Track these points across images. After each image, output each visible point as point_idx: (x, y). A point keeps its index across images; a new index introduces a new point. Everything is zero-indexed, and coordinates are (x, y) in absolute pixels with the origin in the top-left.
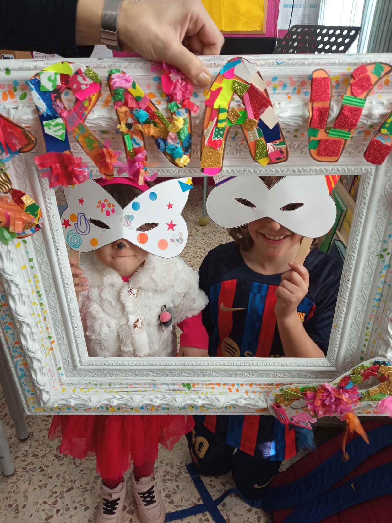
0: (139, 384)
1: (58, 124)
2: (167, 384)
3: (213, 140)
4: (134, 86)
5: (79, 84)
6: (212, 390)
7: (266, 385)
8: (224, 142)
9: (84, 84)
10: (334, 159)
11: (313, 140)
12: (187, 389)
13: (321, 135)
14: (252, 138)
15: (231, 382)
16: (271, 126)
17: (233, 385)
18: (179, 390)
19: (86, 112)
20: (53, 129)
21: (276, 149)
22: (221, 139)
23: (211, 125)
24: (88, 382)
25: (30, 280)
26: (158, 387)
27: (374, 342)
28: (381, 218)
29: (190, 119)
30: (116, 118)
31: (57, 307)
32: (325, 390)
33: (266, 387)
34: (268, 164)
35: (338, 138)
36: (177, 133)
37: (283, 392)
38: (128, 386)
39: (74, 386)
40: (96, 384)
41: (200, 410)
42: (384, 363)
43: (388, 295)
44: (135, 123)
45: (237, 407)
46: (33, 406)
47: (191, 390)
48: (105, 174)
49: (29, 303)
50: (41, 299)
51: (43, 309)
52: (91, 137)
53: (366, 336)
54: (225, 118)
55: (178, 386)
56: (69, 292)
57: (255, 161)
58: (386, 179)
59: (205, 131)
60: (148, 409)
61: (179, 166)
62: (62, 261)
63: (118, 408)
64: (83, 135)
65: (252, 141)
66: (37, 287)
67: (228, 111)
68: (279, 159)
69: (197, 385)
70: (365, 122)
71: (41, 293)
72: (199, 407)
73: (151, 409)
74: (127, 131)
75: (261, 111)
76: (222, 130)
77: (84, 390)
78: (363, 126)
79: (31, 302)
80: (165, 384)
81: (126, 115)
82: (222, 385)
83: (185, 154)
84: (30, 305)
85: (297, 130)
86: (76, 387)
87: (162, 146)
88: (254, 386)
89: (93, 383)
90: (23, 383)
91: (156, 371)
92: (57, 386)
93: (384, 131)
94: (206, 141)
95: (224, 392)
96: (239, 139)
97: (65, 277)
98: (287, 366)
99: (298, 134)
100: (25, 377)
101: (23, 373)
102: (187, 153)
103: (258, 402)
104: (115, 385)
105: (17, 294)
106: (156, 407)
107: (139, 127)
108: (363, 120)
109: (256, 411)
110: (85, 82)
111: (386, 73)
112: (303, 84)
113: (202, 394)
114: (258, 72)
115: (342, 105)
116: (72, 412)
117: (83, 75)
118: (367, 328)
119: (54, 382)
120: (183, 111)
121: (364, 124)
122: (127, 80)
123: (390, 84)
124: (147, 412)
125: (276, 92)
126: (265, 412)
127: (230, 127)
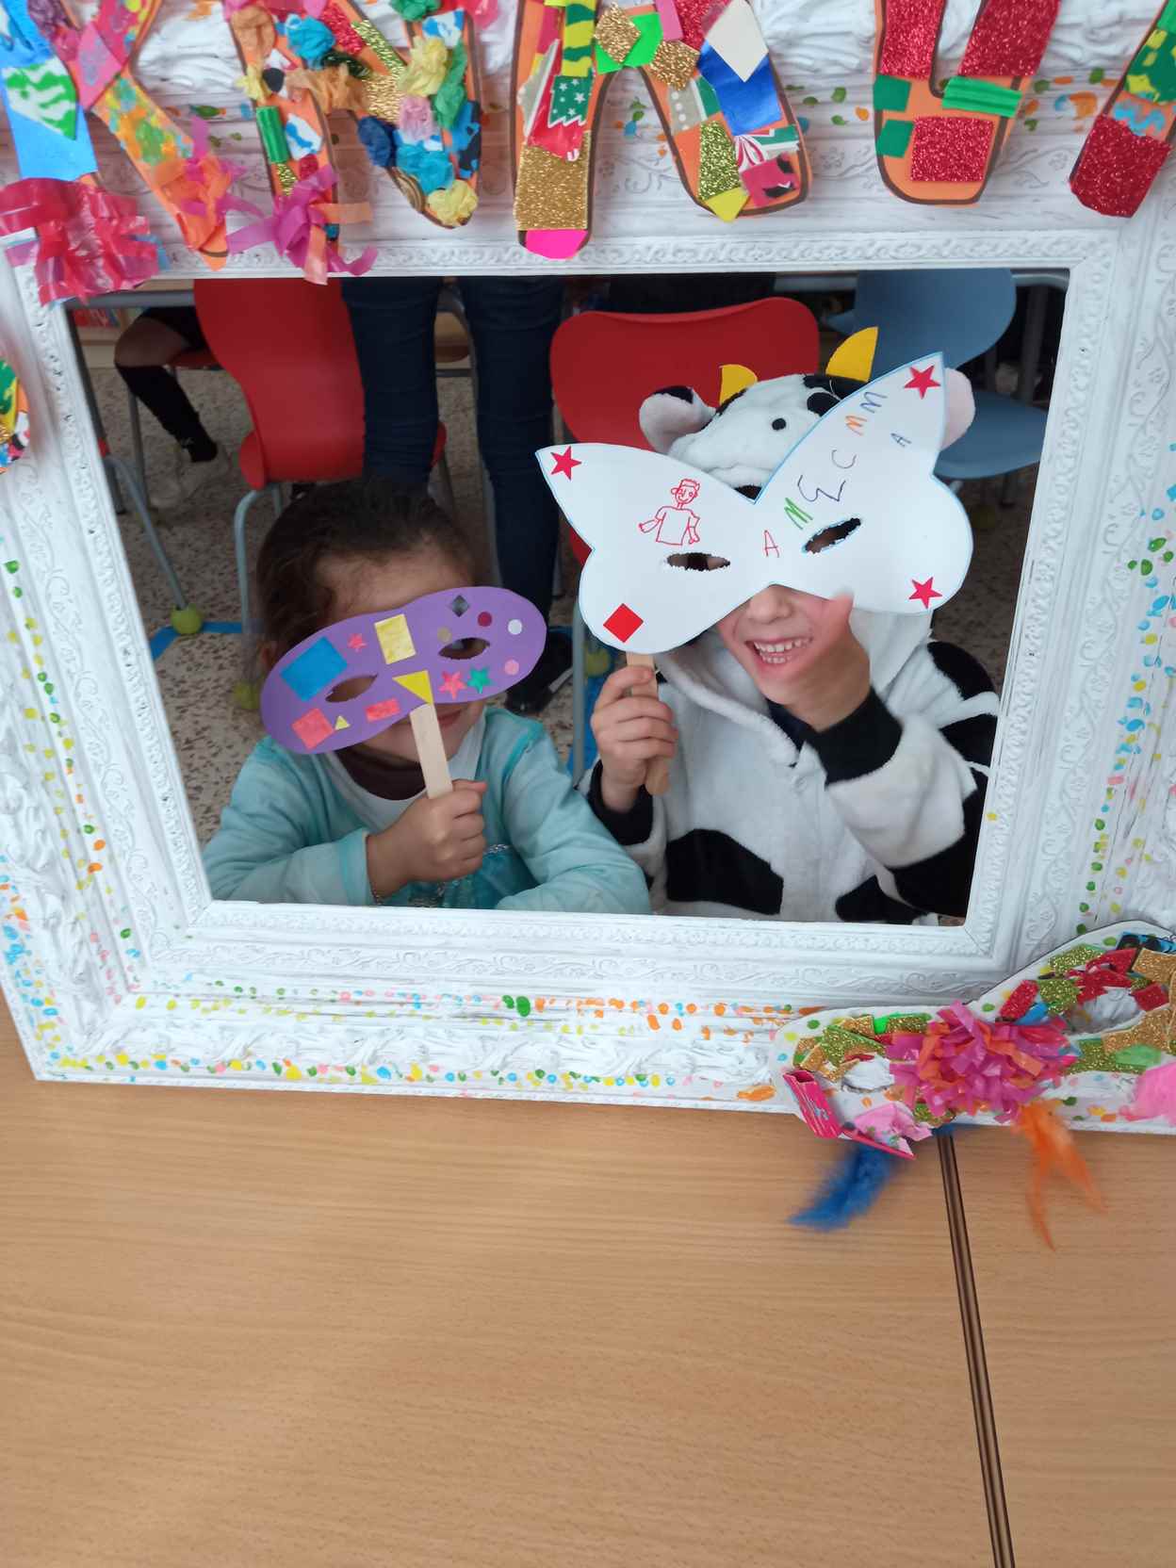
0: (370, 993)
1: (49, 81)
2: (457, 998)
3: (550, 125)
6: (598, 1021)
7: (767, 1009)
8: (588, 132)
10: (968, 190)
11: (889, 120)
12: (518, 1015)
13: (921, 104)
14: (683, 118)
15: (658, 998)
16: (744, 68)
17: (664, 1009)
18: (491, 1016)
19: (133, 32)
20: (36, 97)
21: (766, 157)
22: (581, 124)
23: (539, 68)
24: (214, 981)
25: (15, 635)
26: (430, 1005)
27: (1121, 872)
28: (1143, 427)
29: (475, 49)
30: (232, 50)
31: (105, 731)
32: (952, 1026)
33: (769, 1019)
34: (742, 213)
35: (972, 112)
36: (431, 98)
37: (818, 1032)
38: (337, 997)
39: (173, 991)
40: (238, 989)
41: (564, 1086)
42: (1153, 943)
43: (1166, 706)
44: (293, 66)
45: (679, 1081)
46: (55, 1051)
47: (529, 1017)
48: (201, 250)
49: (16, 709)
50: (53, 701)
51: (60, 734)
52: (153, 121)
53: (1096, 851)
54: (587, 43)
55: (492, 1003)
56: (135, 680)
57: (699, 202)
58: (1159, 281)
59: (521, 91)
60: (401, 1076)
61: (444, 223)
62: (109, 573)
63: (310, 1067)
64: (130, 116)
65: (686, 128)
66: (40, 660)
67: (595, 16)
68: (777, 192)
69: (551, 1003)
70: (1075, 54)
71: (50, 681)
72: (558, 1077)
73: (410, 1075)
74: (270, 98)
75: (708, 13)
76: (578, 89)
77: (203, 1005)
78: (1070, 74)
79: (21, 708)
80: (449, 996)
81: (261, 41)
82: (627, 1007)
83: (458, 177)
84: (19, 717)
85: (840, 94)
86: (177, 996)
87: (385, 138)
88: (729, 1011)
89: (229, 986)
90: (18, 974)
91: (422, 953)
92: (120, 989)
93: (1139, 84)
94: (528, 127)
95: (632, 1027)
96: (648, 133)
97: (123, 628)
98: (838, 949)
99: (848, 112)
100: (24, 955)
101: (15, 942)
102: (466, 174)
103: (741, 1063)
104: (296, 992)
106: (425, 1071)
107: (305, 78)
108: (1068, 47)
109: (739, 1096)
113: (565, 1030)
116: (173, 1076)
118: (1101, 825)
119: (109, 976)
120: (447, 21)
121: (1073, 61)
124: (399, 1086)
126: (767, 1101)
127: (610, 79)
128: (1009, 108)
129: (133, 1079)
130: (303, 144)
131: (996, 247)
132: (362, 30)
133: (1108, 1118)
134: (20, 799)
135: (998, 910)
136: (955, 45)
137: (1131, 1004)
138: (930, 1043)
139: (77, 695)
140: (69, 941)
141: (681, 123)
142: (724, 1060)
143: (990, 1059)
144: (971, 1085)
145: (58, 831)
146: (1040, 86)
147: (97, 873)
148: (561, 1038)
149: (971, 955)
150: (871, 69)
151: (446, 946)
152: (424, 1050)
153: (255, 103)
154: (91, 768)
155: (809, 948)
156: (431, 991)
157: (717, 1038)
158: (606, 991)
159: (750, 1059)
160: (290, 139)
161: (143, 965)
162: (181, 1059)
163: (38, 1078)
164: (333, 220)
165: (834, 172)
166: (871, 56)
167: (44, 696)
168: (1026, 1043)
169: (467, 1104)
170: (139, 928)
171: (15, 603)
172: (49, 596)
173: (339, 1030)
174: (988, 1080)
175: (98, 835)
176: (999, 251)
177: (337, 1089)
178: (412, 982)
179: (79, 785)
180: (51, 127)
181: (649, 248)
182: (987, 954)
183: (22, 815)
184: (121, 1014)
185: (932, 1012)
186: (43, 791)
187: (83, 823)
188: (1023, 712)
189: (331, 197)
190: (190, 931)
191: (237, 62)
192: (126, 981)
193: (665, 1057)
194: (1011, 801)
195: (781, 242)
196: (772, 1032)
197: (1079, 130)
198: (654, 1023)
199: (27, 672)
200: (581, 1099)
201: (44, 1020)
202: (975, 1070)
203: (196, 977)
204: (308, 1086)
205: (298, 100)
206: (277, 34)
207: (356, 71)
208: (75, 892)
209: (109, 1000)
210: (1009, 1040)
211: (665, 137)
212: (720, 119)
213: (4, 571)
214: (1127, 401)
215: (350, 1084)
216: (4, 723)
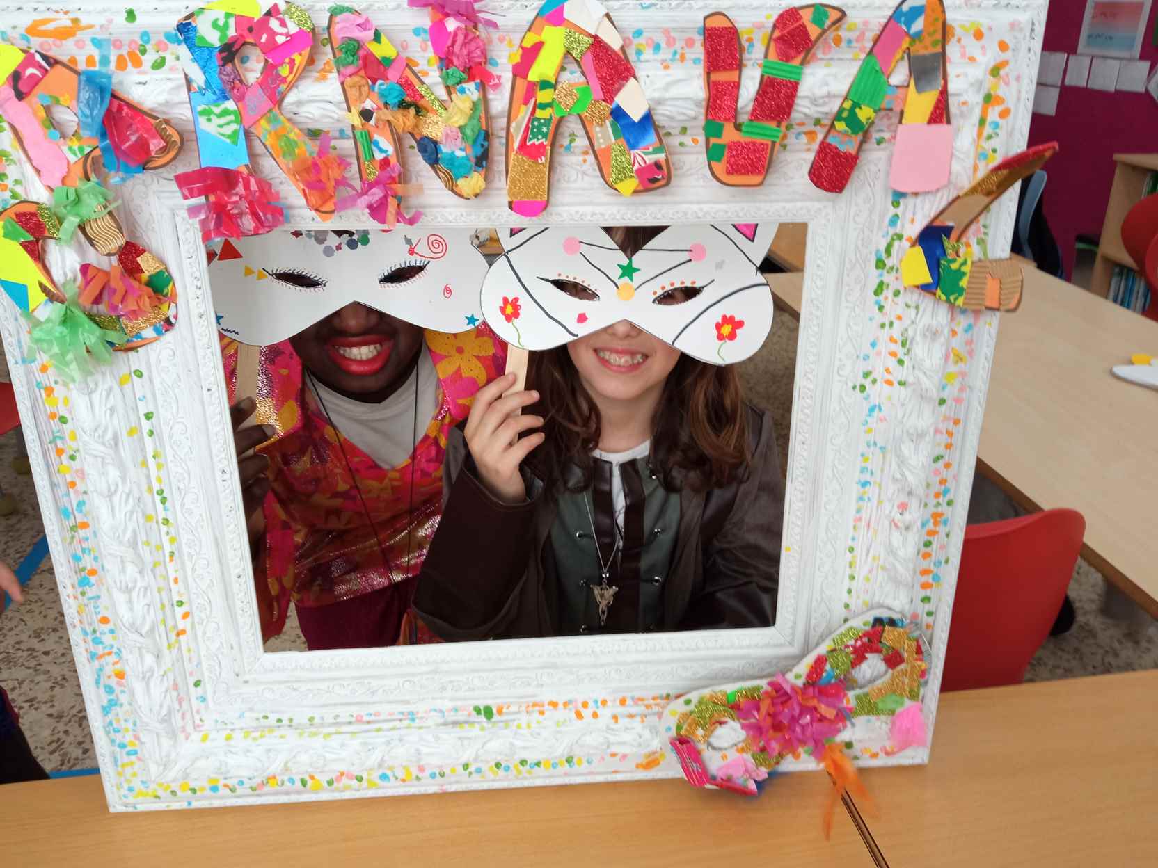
0: (377, 714)
1: (225, 113)
2: (441, 711)
3: (528, 143)
4: (377, 37)
5: (273, 34)
6: (541, 718)
7: (654, 699)
8: (549, 148)
9: (282, 34)
10: (755, 179)
11: (713, 144)
12: (485, 720)
13: (729, 134)
14: (601, 141)
15: (580, 700)
16: (636, 116)
17: (585, 705)
18: (466, 722)
19: (283, 87)
20: (216, 121)
21: (648, 162)
22: (545, 143)
23: (524, 113)
24: (261, 715)
25: (145, 463)
26: (422, 718)
27: (868, 579)
29: (485, 100)
30: (343, 98)
31: (199, 529)
32: (777, 691)
33: (656, 705)
34: (636, 192)
35: (758, 139)
36: (460, 128)
37: (692, 707)
38: (353, 719)
39: (230, 726)
40: (279, 720)
41: (515, 773)
42: (892, 622)
43: (882, 470)
44: (379, 108)
45: (595, 760)
46: (131, 785)
47: (493, 720)
48: (317, 210)
49: (140, 515)
50: (165, 509)
51: (168, 533)
52: (292, 135)
53: (850, 566)
54: (550, 100)
55: (466, 713)
56: (227, 491)
57: (611, 186)
59: (513, 125)
60: (397, 778)
61: (465, 195)
62: (218, 418)
63: (328, 779)
64: (276, 133)
65: (603, 146)
66: (159, 479)
67: (554, 87)
68: (655, 180)
69: (508, 708)
70: (807, 111)
71: (165, 495)
72: (511, 767)
73: (404, 777)
74: (363, 125)
75: (616, 86)
76: (544, 125)
77: (253, 735)
78: (804, 121)
79: (144, 514)
80: (435, 710)
81: (361, 94)
82: (561, 706)
83: (475, 171)
84: (141, 521)
85: (684, 130)
86: (232, 730)
87: (430, 149)
88: (629, 702)
89: (273, 718)
90: (111, 723)
91: (415, 680)
92: (189, 728)
93: (840, 126)
94: (516, 145)
95: (565, 720)
96: (577, 150)
97: (223, 455)
98: (698, 648)
99: (687, 140)
100: (118, 708)
101: (112, 697)
102: (479, 169)
103: (640, 737)
104: (322, 718)
105: (116, 491)
106: (415, 772)
107: (386, 114)
108: (803, 107)
109: (637, 766)
110: (284, 30)
111: (834, 23)
112: (690, 43)
113: (518, 727)
114: (607, 15)
115: (762, 76)
116: (222, 797)
117: (281, 16)
118: (851, 550)
119: (183, 717)
120: (471, 87)
121: (806, 115)
122: (363, 26)
123: (843, 44)
124: (395, 787)
125: (642, 58)
126: (656, 768)
127: (561, 119)
128: (777, 137)
129: (189, 804)
130: (381, 150)
132: (422, 90)
133: (874, 756)
134: (136, 581)
135: (796, 612)
136: (746, 105)
137: (882, 666)
138: (765, 706)
139: (183, 505)
140: (157, 689)
141: (600, 144)
142: (627, 737)
143: (804, 710)
144: (794, 731)
145: (158, 604)
146: (789, 127)
147: (182, 637)
148: (516, 733)
149: (781, 645)
150: (702, 117)
151: (436, 672)
152: (418, 752)
153: (353, 127)
154: (186, 558)
155: (680, 650)
156: (420, 708)
157: (623, 722)
158: (545, 696)
159: (647, 734)
160: (374, 148)
161: (207, 707)
162: (230, 782)
163: (112, 810)
164: (400, 194)
165: (680, 172)
166: (703, 111)
167: (159, 506)
168: (824, 699)
169: (443, 796)
170: (206, 679)
171: (147, 440)
172: (171, 436)
173: (355, 743)
174: (803, 727)
175: (185, 608)
177: (347, 795)
178: (407, 702)
179: (176, 571)
180: (223, 138)
181: (577, 212)
182: (791, 644)
183: (134, 595)
184: (190, 747)
185: (763, 683)
186: (151, 575)
187: (176, 598)
188: (800, 479)
189: (397, 180)
190: (247, 677)
191: (345, 105)
192: (194, 723)
193: (588, 740)
194: (798, 537)
195: (652, 209)
196: (660, 715)
197: (809, 150)
198: (579, 715)
199: (150, 489)
200: (526, 783)
201: (126, 759)
202: (794, 720)
203: (247, 714)
204: (325, 796)
205: (381, 126)
206: (371, 89)
207: (418, 111)
208: (166, 652)
209: (181, 736)
210: (813, 697)
211: (591, 152)
212: (622, 142)
213: (143, 418)
214: (844, 294)
215: (358, 790)
216: (132, 525)
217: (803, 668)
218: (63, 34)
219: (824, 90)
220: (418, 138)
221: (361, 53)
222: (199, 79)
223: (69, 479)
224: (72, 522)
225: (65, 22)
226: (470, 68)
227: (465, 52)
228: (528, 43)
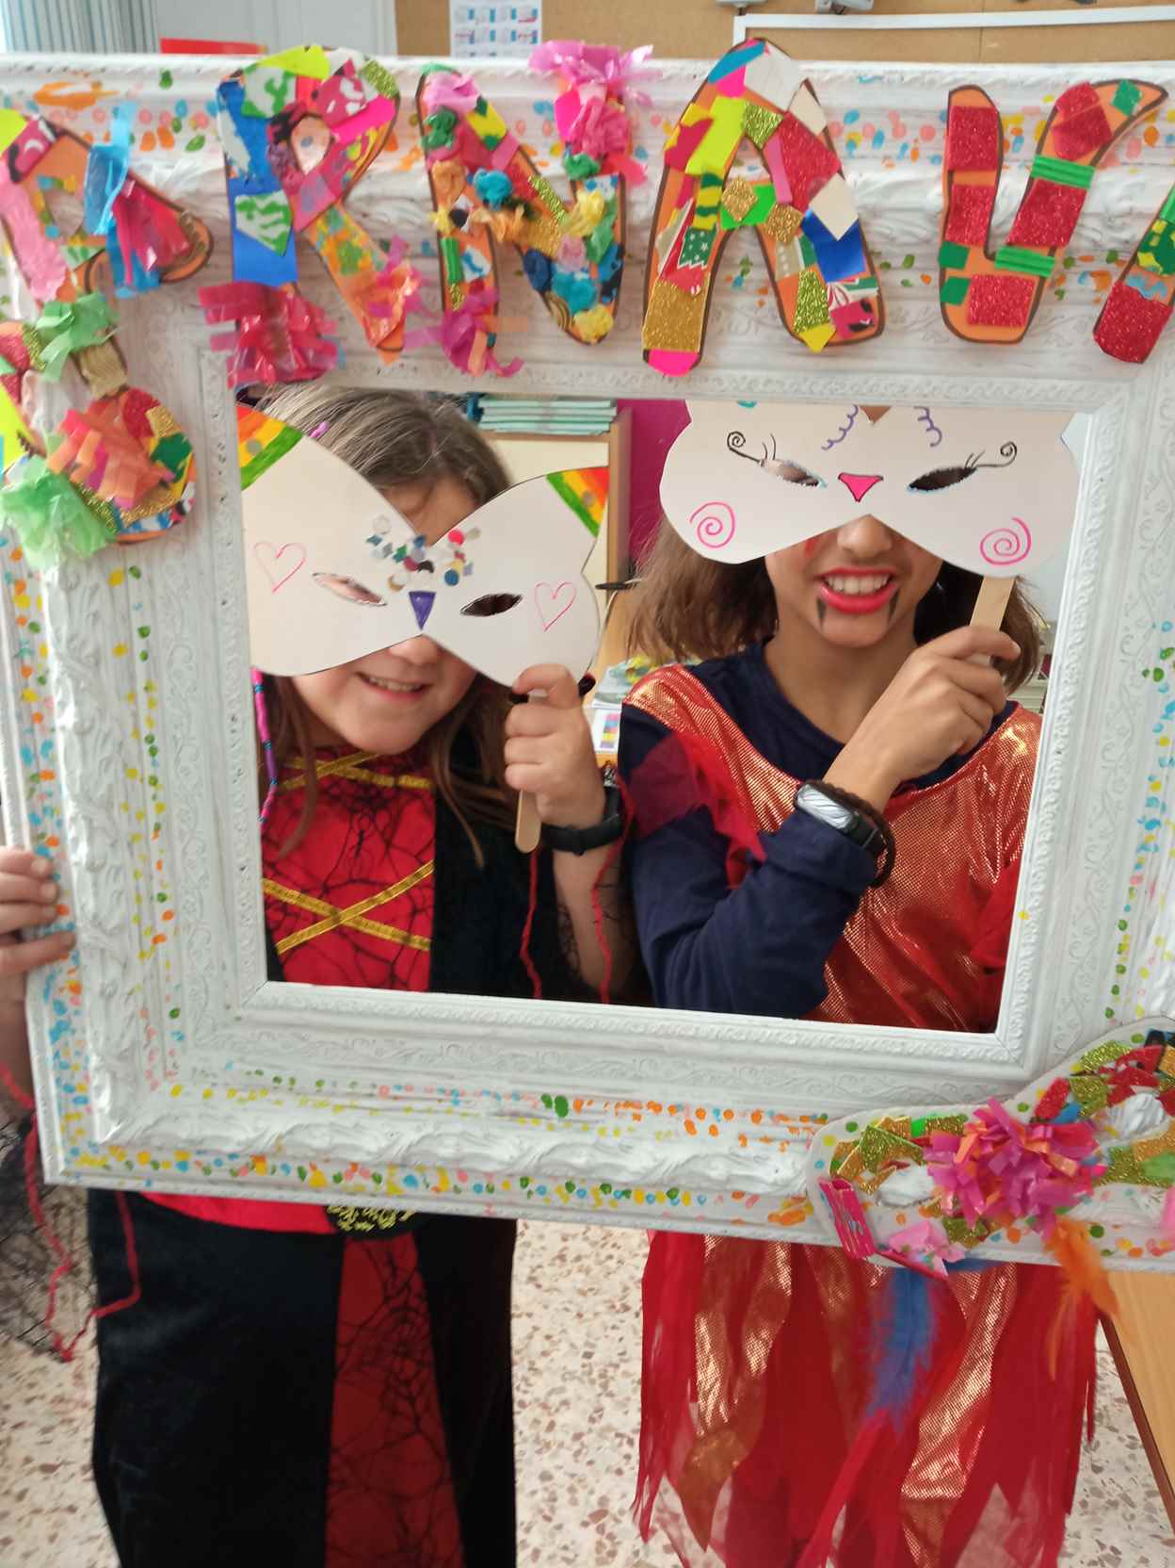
0: (409, 1088)
1: (272, 208)
2: (497, 1096)
3: (679, 266)
4: (481, 108)
5: (343, 101)
6: (635, 1124)
7: (803, 1119)
8: (708, 275)
9: (355, 101)
10: (1013, 333)
11: (951, 278)
12: (556, 1115)
13: (976, 265)
14: (786, 267)
15: (696, 1103)
16: (838, 231)
17: (701, 1114)
18: (529, 1115)
19: (350, 174)
20: (259, 219)
21: (851, 300)
22: (703, 268)
23: (676, 220)
24: (253, 1069)
25: (133, 696)
26: (468, 1102)
27: (1143, 973)
28: (1153, 550)
29: (623, 202)
30: (427, 193)
31: (196, 797)
32: (988, 1126)
33: (805, 1128)
34: (828, 345)
35: (1018, 272)
36: (586, 239)
37: (856, 1134)
38: (376, 1091)
39: (211, 1079)
40: (277, 1079)
41: (593, 1202)
44: (476, 207)
45: (711, 1199)
47: (568, 1117)
48: (379, 346)
49: (120, 767)
50: (154, 763)
51: (154, 797)
52: (356, 242)
53: (1119, 953)
54: (715, 204)
55: (530, 1102)
56: (236, 745)
57: (793, 335)
58: (1163, 427)
59: (660, 237)
60: (427, 1186)
61: (584, 338)
62: (233, 642)
63: (335, 1172)
64: (336, 238)
65: (787, 275)
66: (149, 720)
67: (723, 184)
68: (860, 328)
69: (590, 1103)
70: (1096, 237)
71: (155, 743)
72: (588, 1191)
73: (438, 1185)
74: (453, 232)
75: (813, 184)
76: (704, 240)
77: (240, 1094)
78: (1092, 253)
79: (125, 766)
80: (489, 1093)
81: (453, 186)
82: (665, 1111)
83: (601, 302)
84: (121, 775)
85: (910, 261)
86: (214, 1085)
87: (541, 270)
88: (766, 1119)
89: (270, 1074)
90: (58, 1054)
91: (465, 1045)
92: (158, 1074)
93: (1147, 260)
94: (661, 267)
95: (670, 1132)
96: (751, 287)
97: (234, 694)
99: (914, 277)
100: (69, 1033)
101: (63, 1018)
102: (608, 300)
104: (334, 1084)
105: (91, 728)
106: (453, 1180)
107: (485, 217)
108: (1090, 232)
109: (770, 1217)
110: (358, 96)
111: (1147, 108)
112: (928, 133)
113: (602, 1132)
114: (807, 83)
115: (1031, 180)
116: (192, 1181)
117: (356, 76)
118: (1123, 926)
119: (151, 1058)
120: (605, 181)
121: (1094, 242)
122: (464, 90)
123: (1160, 143)
124: (423, 1198)
125: (855, 152)
126: (797, 1226)
127: (729, 233)
128: (1049, 273)
129: (149, 1183)
130: (474, 269)
131: (1029, 391)
132: (536, 184)
133: (1136, 1253)
135: (1029, 1015)
136: (1005, 221)
137: (1157, 1110)
138: (967, 1143)
139: (177, 761)
140: (119, 1012)
141: (784, 271)
142: (760, 1170)
143: (1027, 1159)
144: (1008, 1187)
145: (133, 895)
146: (1069, 262)
147: (160, 945)
148: (598, 1142)
149: (1003, 1063)
150: (937, 241)
151: (493, 1038)
153: (439, 235)
154: (175, 835)
155: (848, 1051)
156: (469, 1085)
158: (646, 1093)
159: (787, 1169)
160: (465, 266)
161: (184, 1049)
162: (208, 1160)
164: (493, 329)
165: (899, 327)
166: (939, 230)
167: (147, 758)
168: (1061, 1146)
170: (187, 1009)
171: (140, 666)
172: (170, 663)
173: (375, 1125)
175: (168, 906)
176: (1032, 394)
178: (451, 1077)
179: (162, 851)
180: (268, 244)
181: (744, 377)
182: (1017, 1062)
183: (103, 876)
184: (155, 1101)
185: (968, 1110)
186: (127, 853)
187: (157, 890)
189: (493, 311)
190: (240, 1012)
191: (430, 205)
192: (165, 1068)
193: (702, 1166)
194: (1040, 897)
195: (855, 378)
196: (807, 1143)
197: (1097, 301)
198: (690, 1127)
199: (137, 733)
201: (72, 1108)
202: (1011, 1171)
203: (236, 1066)
205: (475, 233)
206: (469, 181)
207: (528, 215)
208: (136, 961)
209: (146, 1084)
210: (1043, 1140)
211: (771, 290)
212: (815, 270)
213: (136, 634)
214: (1137, 528)
215: (373, 1195)
216: (107, 779)
217: (1033, 1095)
218: (78, 102)
219: (1125, 205)
220: (525, 252)
221: (459, 130)
222: (242, 160)
223: (35, 709)
224: (35, 771)
225: (83, 87)
226: (606, 156)
227: (601, 132)
228: (690, 120)
